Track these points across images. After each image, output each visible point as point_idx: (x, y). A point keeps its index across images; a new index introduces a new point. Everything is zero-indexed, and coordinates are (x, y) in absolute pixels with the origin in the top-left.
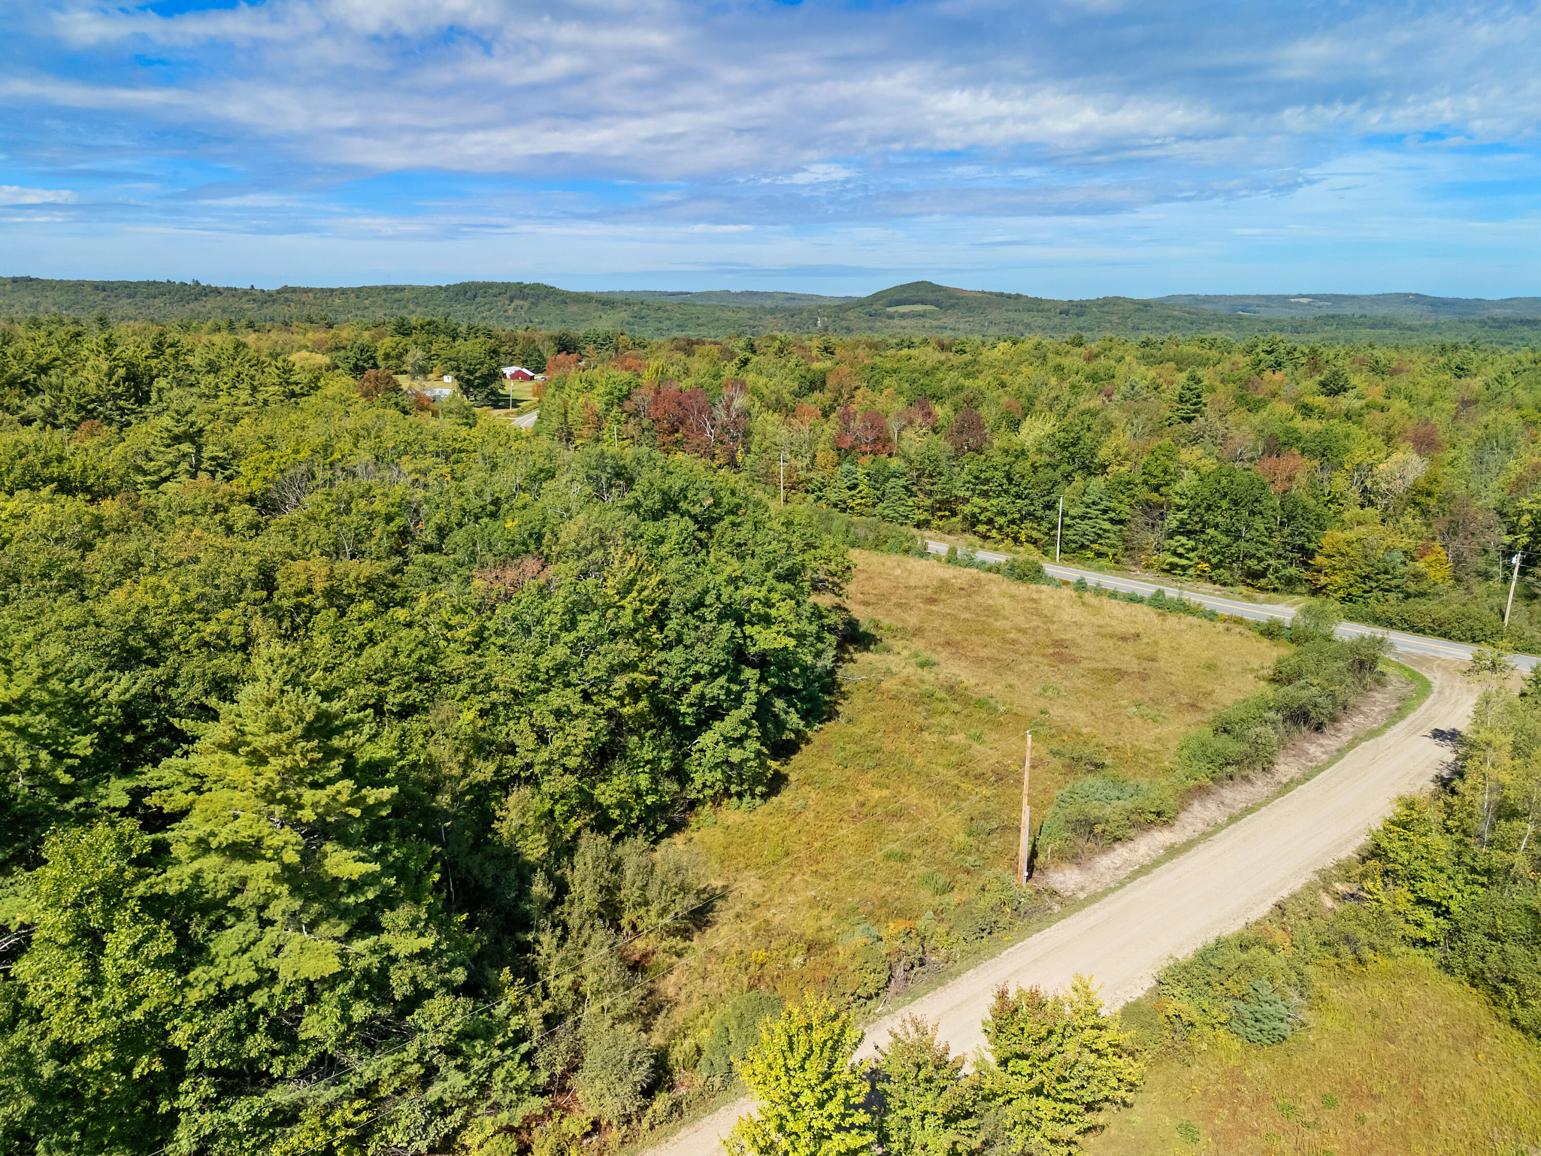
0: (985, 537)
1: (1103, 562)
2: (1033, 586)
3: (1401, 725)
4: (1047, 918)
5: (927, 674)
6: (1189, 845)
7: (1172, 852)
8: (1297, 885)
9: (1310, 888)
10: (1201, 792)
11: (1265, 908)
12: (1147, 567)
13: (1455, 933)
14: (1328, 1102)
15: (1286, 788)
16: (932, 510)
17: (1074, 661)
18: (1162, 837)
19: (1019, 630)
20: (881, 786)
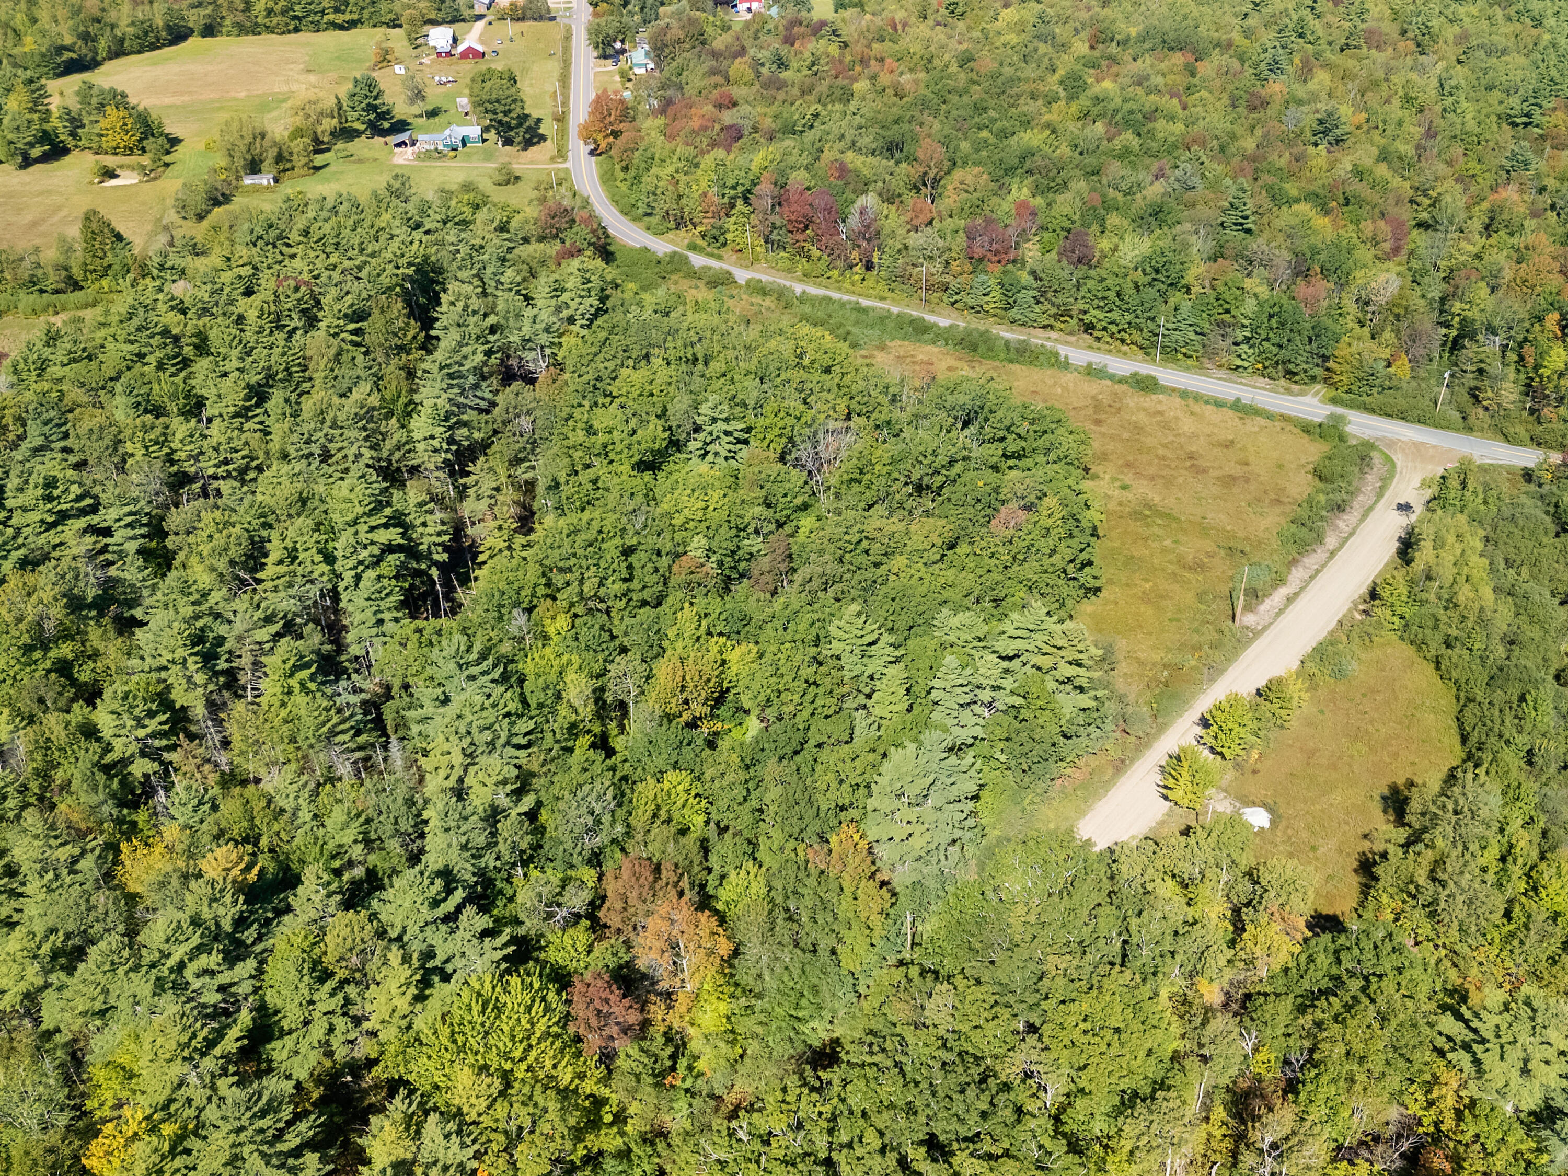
0: (1098, 339)
1: (1190, 362)
2: (1154, 397)
3: (1383, 501)
4: (1250, 642)
5: (1129, 495)
6: (1297, 594)
7: (1290, 600)
8: (1345, 610)
9: (1350, 610)
10: (1294, 562)
11: (1333, 624)
12: (1220, 366)
13: (1406, 625)
14: (1364, 695)
15: (1333, 554)
16: (1055, 317)
17: (1205, 471)
18: (1282, 592)
19: (1164, 446)
20: (1147, 580)
